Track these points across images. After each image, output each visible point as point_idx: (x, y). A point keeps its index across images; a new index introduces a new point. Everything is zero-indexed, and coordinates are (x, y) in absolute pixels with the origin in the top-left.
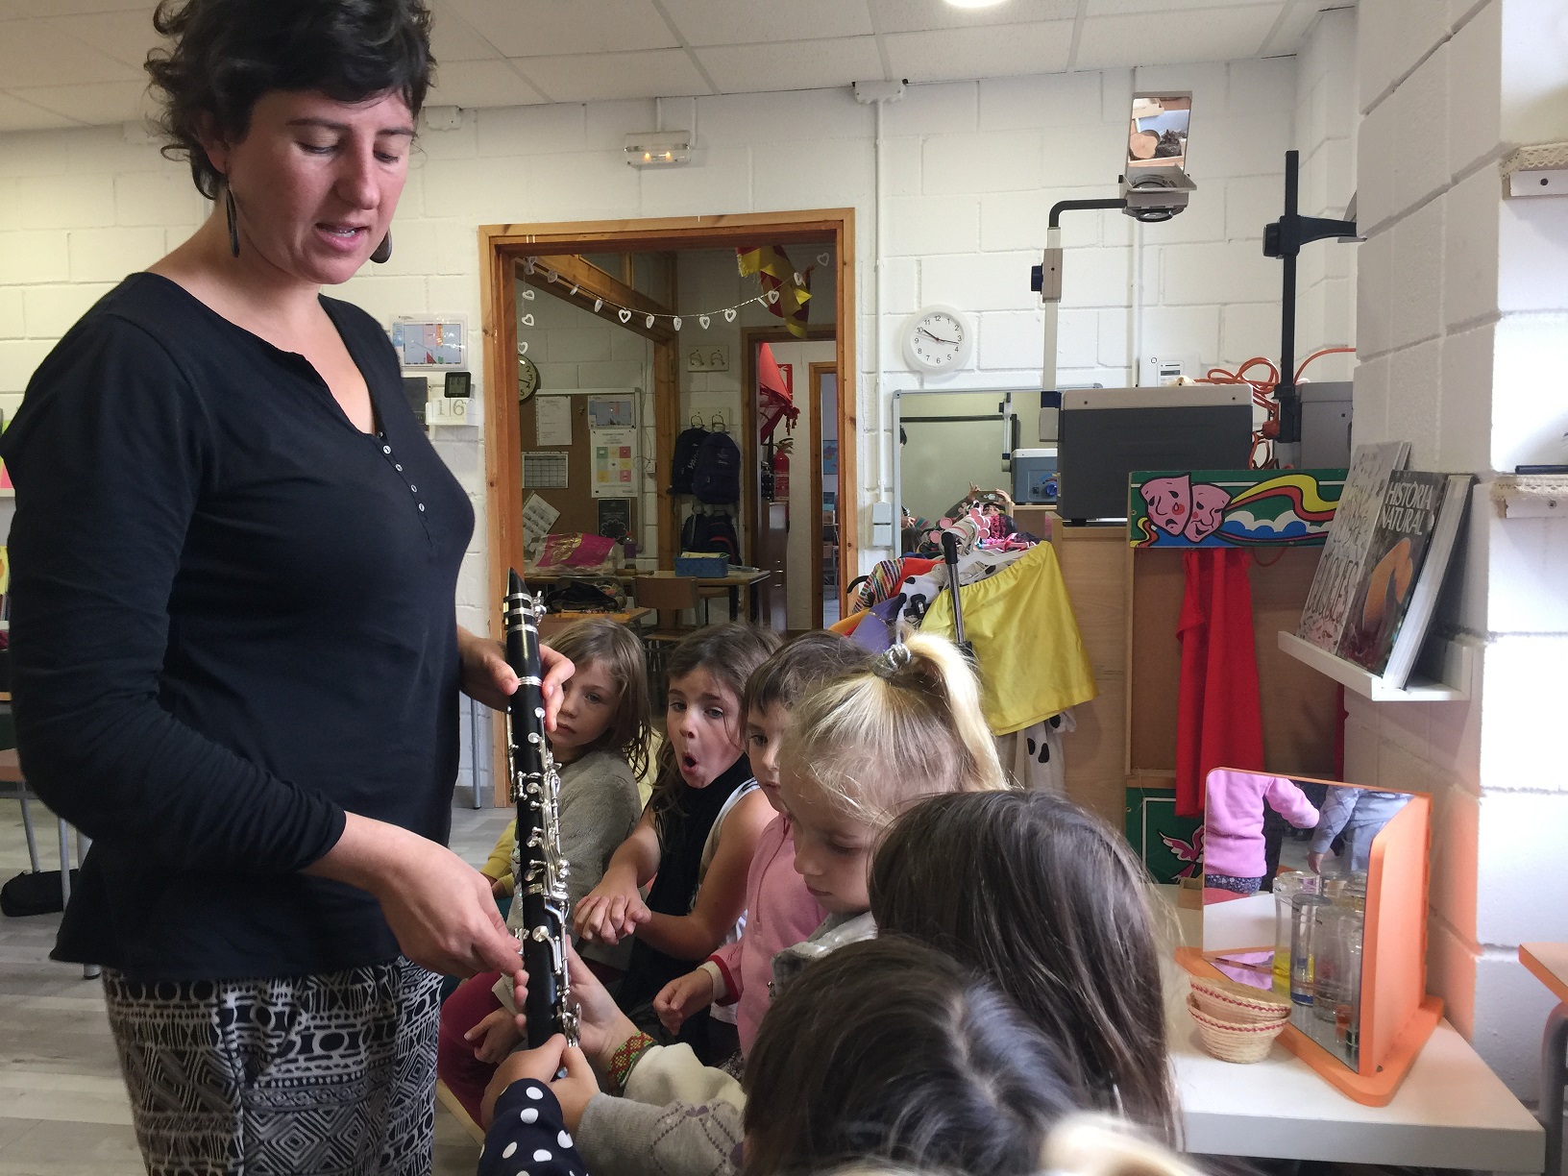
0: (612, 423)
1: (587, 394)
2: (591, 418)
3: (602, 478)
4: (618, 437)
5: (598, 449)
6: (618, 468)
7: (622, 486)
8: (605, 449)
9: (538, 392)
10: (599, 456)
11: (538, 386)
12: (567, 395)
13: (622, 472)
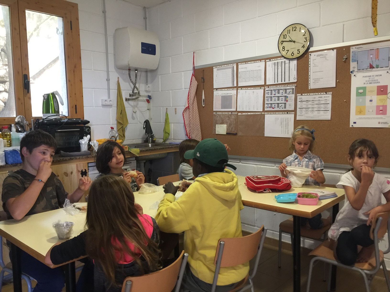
0: (371, 67)
1: (350, 46)
2: (353, 65)
3: (360, 112)
4: (376, 78)
5: (358, 89)
6: (375, 103)
7: (378, 118)
8: (364, 88)
9: (311, 49)
10: (359, 94)
11: (311, 45)
12: (333, 49)
13: (378, 107)
